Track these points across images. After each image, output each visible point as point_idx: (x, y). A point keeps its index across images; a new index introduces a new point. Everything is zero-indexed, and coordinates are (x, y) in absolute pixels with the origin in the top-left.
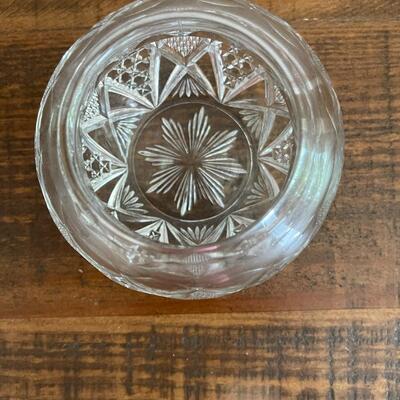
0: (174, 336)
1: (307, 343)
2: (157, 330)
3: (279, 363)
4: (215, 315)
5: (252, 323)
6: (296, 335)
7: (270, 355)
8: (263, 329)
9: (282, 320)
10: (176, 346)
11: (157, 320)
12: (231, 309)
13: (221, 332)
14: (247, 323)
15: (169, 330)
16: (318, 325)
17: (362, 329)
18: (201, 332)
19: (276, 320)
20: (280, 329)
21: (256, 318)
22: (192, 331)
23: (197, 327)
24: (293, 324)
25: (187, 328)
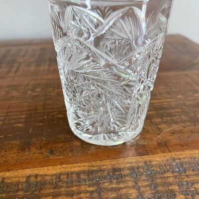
0: (18, 183)
1: (117, 179)
2: (6, 181)
3: (99, 193)
4: (50, 168)
5: (76, 169)
6: (108, 174)
7: (91, 189)
8: (84, 172)
9: (97, 166)
10: (18, 191)
11: (8, 174)
12: (62, 163)
13: (54, 177)
14: (73, 170)
15: (15, 180)
16: (122, 166)
17: (152, 166)
18: (39, 179)
19: (93, 166)
20: (97, 172)
21: (79, 167)
22: (32, 179)
23: (36, 176)
24: (105, 167)
25: (29, 177)
